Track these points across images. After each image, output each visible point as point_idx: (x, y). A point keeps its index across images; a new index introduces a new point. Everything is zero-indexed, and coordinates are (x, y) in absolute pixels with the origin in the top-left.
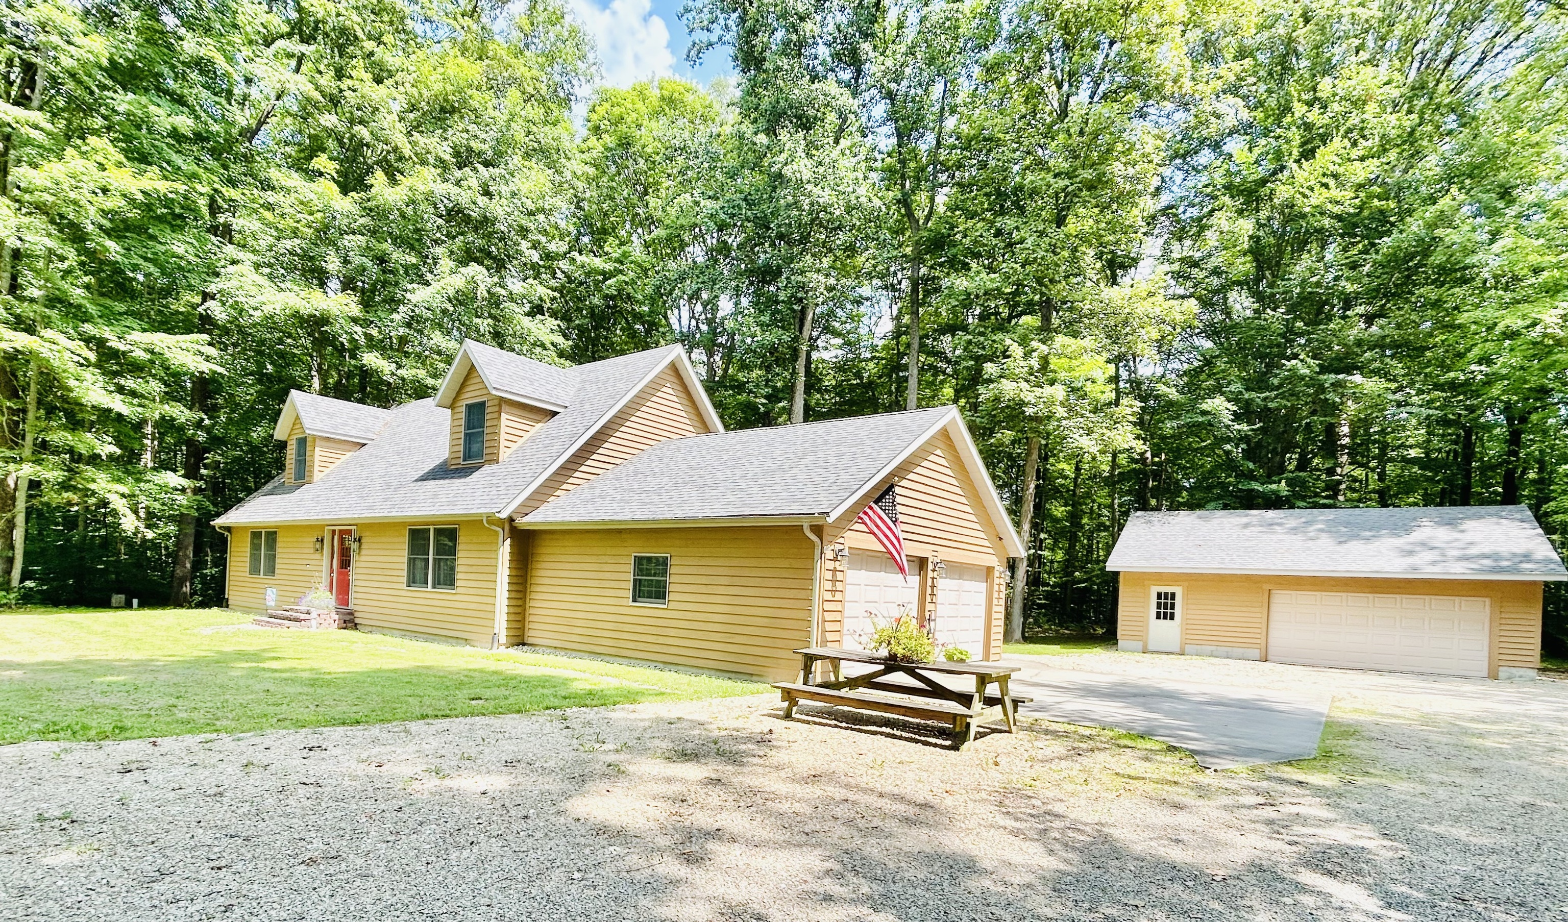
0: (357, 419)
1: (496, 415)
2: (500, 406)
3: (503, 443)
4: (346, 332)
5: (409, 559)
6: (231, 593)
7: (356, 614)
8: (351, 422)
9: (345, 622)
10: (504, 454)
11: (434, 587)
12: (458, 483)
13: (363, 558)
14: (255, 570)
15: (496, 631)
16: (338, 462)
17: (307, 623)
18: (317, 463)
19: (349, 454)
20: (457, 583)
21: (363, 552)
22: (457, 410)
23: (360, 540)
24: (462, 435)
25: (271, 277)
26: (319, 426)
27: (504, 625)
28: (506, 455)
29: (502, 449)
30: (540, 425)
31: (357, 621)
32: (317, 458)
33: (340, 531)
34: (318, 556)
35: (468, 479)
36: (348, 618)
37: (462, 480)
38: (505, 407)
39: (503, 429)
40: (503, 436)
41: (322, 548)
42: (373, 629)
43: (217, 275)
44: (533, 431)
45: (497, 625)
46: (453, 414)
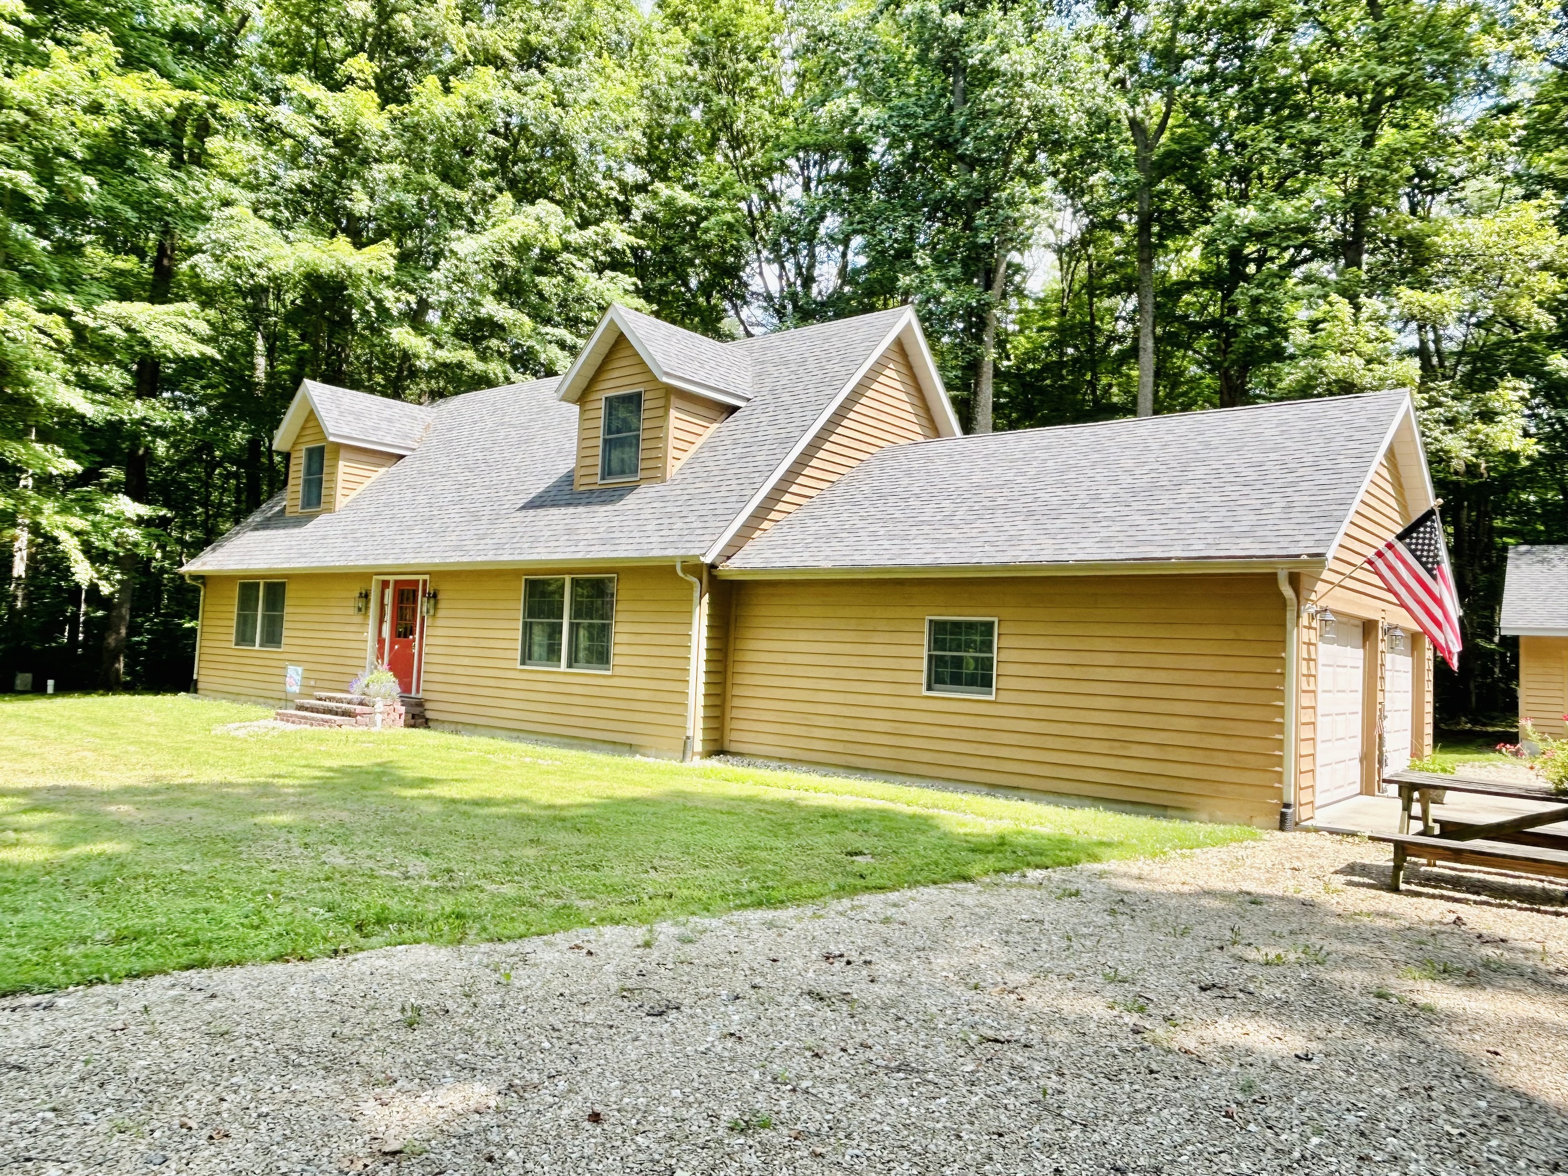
0: (390, 421)
1: (660, 412)
2: (668, 400)
3: (672, 453)
4: (373, 298)
5: (525, 624)
6: (202, 672)
7: (428, 705)
8: (384, 424)
9: (413, 717)
10: (673, 468)
11: (570, 666)
12: (602, 511)
13: (439, 622)
14: (244, 637)
15: (690, 733)
16: (368, 482)
17: (366, 719)
18: (340, 484)
19: (383, 470)
20: (614, 660)
21: (441, 613)
22: (589, 406)
23: (435, 596)
24: (600, 442)
25: (276, 223)
26: (346, 431)
27: (700, 724)
28: (675, 470)
29: (670, 461)
30: (715, 426)
31: (429, 715)
32: (340, 476)
33: (396, 582)
34: (358, 619)
35: (619, 506)
36: (417, 710)
37: (609, 507)
38: (675, 401)
39: (673, 433)
40: (672, 442)
41: (367, 608)
42: (457, 727)
43: (207, 219)
44: (708, 433)
45: (690, 724)
46: (583, 411)
